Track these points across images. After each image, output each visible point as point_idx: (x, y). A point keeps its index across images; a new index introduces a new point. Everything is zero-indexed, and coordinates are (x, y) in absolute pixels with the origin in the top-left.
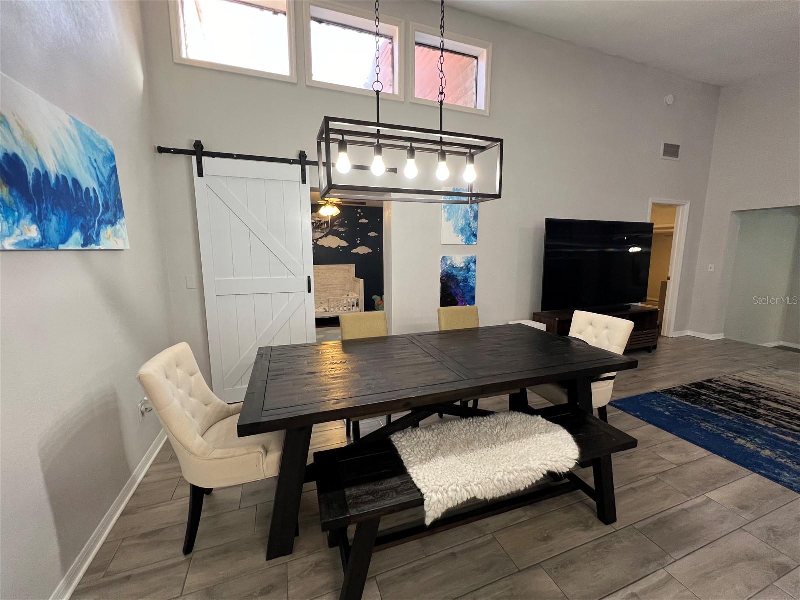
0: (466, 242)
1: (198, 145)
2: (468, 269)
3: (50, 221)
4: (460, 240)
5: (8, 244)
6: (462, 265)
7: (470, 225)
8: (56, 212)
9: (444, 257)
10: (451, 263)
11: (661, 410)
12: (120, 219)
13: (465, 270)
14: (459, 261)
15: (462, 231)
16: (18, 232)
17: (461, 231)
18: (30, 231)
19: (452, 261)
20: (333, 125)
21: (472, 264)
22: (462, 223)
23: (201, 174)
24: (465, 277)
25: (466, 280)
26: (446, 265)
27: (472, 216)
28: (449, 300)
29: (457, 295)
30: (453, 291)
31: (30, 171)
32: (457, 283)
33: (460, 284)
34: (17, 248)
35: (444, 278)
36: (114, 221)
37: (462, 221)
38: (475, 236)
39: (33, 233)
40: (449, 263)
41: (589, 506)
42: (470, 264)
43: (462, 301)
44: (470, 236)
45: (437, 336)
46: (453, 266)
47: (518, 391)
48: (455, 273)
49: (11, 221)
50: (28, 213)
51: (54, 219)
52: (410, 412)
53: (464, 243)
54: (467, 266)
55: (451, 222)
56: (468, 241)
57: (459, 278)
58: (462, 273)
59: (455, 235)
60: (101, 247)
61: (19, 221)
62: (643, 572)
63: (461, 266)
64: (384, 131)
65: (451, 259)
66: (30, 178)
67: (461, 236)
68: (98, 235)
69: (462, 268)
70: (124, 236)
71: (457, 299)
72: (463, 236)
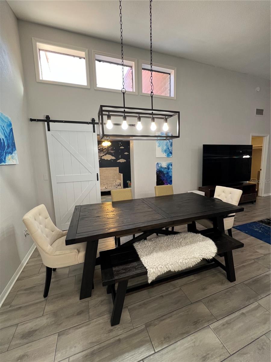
0: (167, 156)
1: (48, 117)
2: (168, 168)
4: (164, 155)
6: (166, 166)
7: (169, 148)
9: (157, 163)
11: (257, 230)
12: (14, 151)
13: (167, 169)
14: (164, 165)
15: (165, 151)
19: (161, 165)
20: (104, 108)
21: (170, 166)
22: (165, 148)
23: (49, 130)
25: (168, 173)
26: (159, 167)
27: (170, 144)
28: (160, 182)
29: (164, 180)
30: (162, 178)
32: (164, 175)
35: (158, 173)
36: (12, 152)
37: (165, 146)
38: (171, 153)
40: (160, 166)
41: (223, 274)
42: (169, 166)
43: (166, 183)
44: (169, 153)
45: (154, 199)
46: (162, 167)
47: (191, 223)
48: (163, 170)
52: (143, 233)
54: (168, 167)
55: (160, 147)
56: (168, 156)
57: (165, 172)
58: (166, 170)
59: (162, 153)
60: (6, 164)
62: (247, 303)
63: (165, 167)
64: (127, 110)
65: (161, 164)
68: (5, 159)
69: (166, 168)
70: (16, 158)
71: (164, 181)
72: (166, 153)
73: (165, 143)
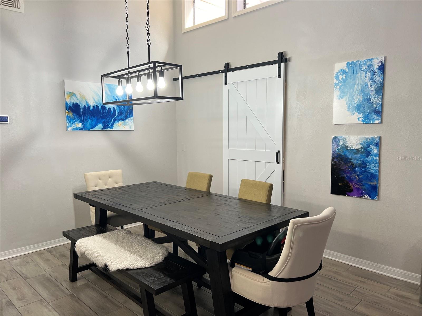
0: (363, 121)
2: (368, 153)
3: (88, 121)
4: (356, 118)
5: (69, 129)
6: (359, 147)
7: (369, 100)
8: (91, 118)
9: (335, 138)
10: (343, 144)
12: (129, 117)
13: (362, 152)
14: (354, 142)
15: (359, 108)
16: (74, 125)
17: (357, 109)
18: (78, 125)
19: (346, 142)
21: (372, 147)
22: (358, 99)
23: (226, 84)
24: (363, 161)
25: (364, 165)
26: (338, 145)
27: (373, 89)
28: (340, 184)
29: (351, 180)
30: (345, 175)
31: (82, 107)
32: (352, 168)
33: (355, 168)
34: (73, 130)
35: (335, 160)
36: (124, 119)
37: (358, 97)
38: (379, 113)
39: (80, 125)
40: (341, 143)
42: (369, 146)
43: (358, 189)
44: (370, 113)
46: (346, 148)
48: (349, 155)
49: (72, 123)
50: (78, 120)
51: (90, 121)
53: (361, 122)
54: (365, 149)
55: (344, 99)
56: (367, 119)
57: (354, 162)
58: (359, 156)
60: (113, 129)
61: (75, 122)
63: (357, 148)
65: (344, 139)
66: (81, 109)
67: (356, 113)
68: (112, 125)
70: (131, 125)
71: (351, 185)
72: (359, 113)
73: (360, 88)
